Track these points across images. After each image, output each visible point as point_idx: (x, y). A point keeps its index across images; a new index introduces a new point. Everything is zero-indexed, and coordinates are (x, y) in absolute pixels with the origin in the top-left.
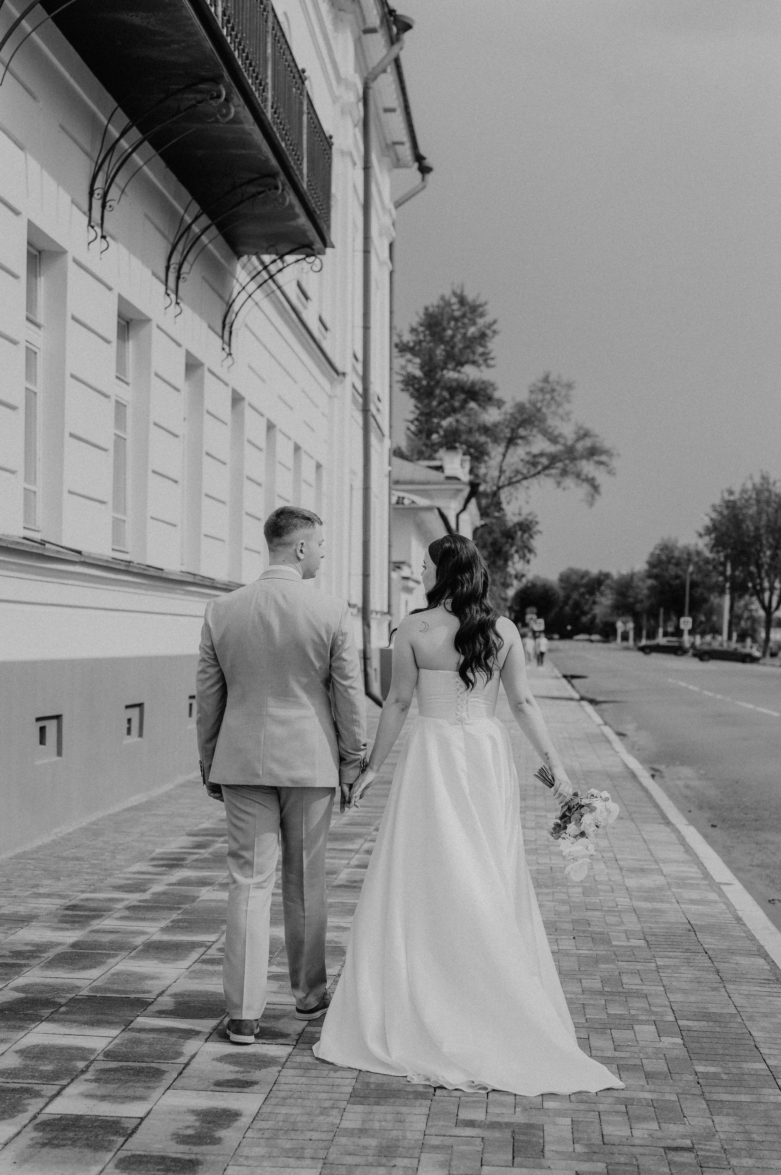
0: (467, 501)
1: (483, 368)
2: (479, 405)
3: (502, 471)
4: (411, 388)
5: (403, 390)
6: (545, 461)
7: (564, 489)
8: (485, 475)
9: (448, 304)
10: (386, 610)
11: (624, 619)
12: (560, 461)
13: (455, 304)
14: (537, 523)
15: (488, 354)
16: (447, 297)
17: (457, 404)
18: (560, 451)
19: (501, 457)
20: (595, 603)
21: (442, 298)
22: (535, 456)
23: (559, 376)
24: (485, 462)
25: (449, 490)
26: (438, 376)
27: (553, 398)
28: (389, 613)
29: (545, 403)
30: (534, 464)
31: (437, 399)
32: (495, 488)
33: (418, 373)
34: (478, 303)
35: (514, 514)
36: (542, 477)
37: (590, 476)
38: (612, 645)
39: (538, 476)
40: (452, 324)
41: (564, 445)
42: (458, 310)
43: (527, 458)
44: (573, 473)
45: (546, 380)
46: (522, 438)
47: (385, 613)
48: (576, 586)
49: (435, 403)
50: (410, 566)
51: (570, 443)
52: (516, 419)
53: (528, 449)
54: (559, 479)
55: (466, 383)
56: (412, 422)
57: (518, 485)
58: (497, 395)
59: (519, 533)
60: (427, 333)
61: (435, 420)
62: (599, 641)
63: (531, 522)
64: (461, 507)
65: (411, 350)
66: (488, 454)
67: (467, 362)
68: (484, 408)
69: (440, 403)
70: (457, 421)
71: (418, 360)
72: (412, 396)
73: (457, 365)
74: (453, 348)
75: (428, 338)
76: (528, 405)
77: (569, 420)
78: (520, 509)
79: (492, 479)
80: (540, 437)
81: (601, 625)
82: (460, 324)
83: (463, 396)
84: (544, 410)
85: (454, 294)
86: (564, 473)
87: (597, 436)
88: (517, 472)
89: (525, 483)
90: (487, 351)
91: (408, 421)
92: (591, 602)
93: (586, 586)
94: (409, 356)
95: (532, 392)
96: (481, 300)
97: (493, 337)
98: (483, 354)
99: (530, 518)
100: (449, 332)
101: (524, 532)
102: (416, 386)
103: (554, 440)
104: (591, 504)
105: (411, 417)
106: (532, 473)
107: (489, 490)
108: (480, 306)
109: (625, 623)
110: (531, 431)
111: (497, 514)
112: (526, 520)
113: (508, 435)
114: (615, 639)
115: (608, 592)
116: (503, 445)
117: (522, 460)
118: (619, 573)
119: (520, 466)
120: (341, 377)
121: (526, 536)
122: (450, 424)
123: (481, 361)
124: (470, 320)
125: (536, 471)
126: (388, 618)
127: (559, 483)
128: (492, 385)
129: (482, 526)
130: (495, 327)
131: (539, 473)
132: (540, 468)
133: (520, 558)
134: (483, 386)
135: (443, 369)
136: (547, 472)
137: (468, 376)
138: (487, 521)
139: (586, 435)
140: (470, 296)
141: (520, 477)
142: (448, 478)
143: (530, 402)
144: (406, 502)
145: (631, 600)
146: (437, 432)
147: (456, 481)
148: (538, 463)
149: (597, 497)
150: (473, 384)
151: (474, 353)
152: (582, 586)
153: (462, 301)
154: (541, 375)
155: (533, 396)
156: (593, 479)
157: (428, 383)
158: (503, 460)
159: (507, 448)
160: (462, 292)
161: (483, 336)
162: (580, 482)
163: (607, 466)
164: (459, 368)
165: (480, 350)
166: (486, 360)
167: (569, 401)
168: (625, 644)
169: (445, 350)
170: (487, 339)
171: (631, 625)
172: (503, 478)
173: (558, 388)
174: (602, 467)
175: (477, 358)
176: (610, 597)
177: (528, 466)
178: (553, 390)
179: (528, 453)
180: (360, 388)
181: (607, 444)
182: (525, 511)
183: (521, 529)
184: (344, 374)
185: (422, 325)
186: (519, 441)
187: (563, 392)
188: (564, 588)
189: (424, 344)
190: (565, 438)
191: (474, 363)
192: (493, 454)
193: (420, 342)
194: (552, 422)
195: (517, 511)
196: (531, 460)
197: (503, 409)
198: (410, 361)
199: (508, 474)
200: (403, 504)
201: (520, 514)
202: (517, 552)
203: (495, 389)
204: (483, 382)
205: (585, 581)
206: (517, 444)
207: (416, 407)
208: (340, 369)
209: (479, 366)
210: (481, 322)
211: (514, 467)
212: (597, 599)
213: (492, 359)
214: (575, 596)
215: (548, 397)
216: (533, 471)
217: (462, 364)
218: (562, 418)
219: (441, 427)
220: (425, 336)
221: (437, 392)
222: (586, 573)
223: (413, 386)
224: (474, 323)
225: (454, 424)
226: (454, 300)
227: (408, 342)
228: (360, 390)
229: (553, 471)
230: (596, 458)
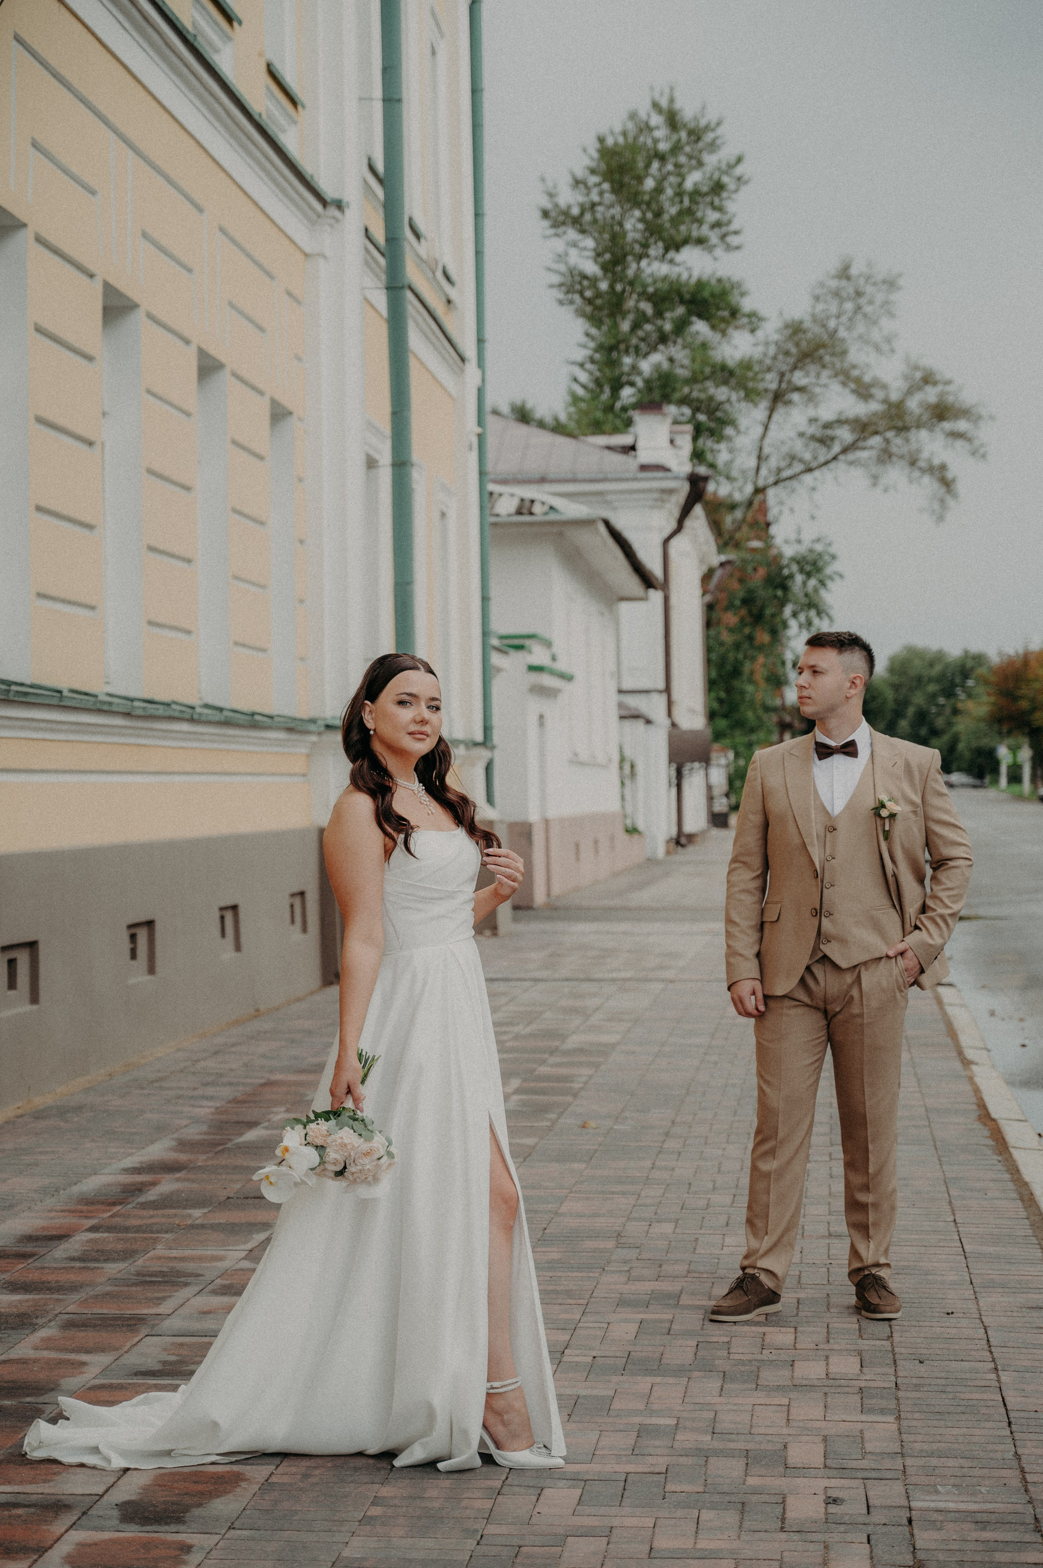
0: (686, 511)
1: (719, 252)
2: (713, 327)
3: (761, 458)
4: (577, 298)
5: (561, 303)
6: (845, 435)
7: (886, 490)
8: (729, 464)
9: (647, 128)
10: (479, 737)
11: (1011, 741)
12: (876, 433)
13: (657, 128)
14: (834, 557)
15: (729, 222)
16: (643, 115)
17: (668, 327)
18: (875, 414)
19: (760, 430)
20: (956, 712)
21: (633, 116)
22: (827, 426)
23: (869, 265)
24: (729, 439)
25: (650, 491)
26: (630, 272)
27: (859, 308)
28: (486, 742)
29: (844, 319)
30: (824, 441)
31: (631, 317)
32: (749, 489)
33: (591, 268)
34: (703, 123)
35: (786, 542)
36: (840, 467)
37: (936, 462)
38: (990, 793)
39: (832, 465)
40: (655, 165)
41: (885, 401)
42: (667, 138)
43: (811, 430)
44: (902, 457)
45: (844, 273)
46: (800, 389)
47: (476, 744)
48: (919, 682)
49: (625, 326)
50: (548, 644)
51: (894, 397)
52: (787, 353)
53: (811, 412)
54: (874, 469)
55: (687, 283)
56: (582, 365)
57: (794, 483)
58: (747, 304)
59: (799, 578)
60: (606, 186)
61: (627, 360)
62: (963, 786)
63: (820, 555)
64: (673, 525)
65: (576, 222)
66: (732, 423)
67: (686, 242)
68: (724, 333)
69: (636, 326)
70: (671, 360)
71: (590, 243)
72: (581, 313)
73: (667, 250)
74: (658, 214)
75: (609, 197)
76: (807, 324)
77: (893, 351)
78: (799, 532)
79: (743, 472)
80: (835, 387)
81: (967, 755)
82: (670, 167)
83: (680, 310)
84: (842, 333)
85: (656, 105)
86: (886, 456)
87: (948, 382)
88: (793, 458)
89: (808, 478)
90: (725, 218)
91: (574, 363)
92: (948, 711)
93: (939, 679)
94: (572, 234)
95: (817, 298)
96: (711, 116)
97: (736, 191)
98: (717, 225)
99: (819, 547)
100: (649, 184)
101: (809, 575)
102: (588, 294)
103: (863, 391)
104: (941, 518)
105: (581, 354)
106: (822, 459)
107: (738, 497)
108: (707, 128)
109: (1014, 750)
110: (818, 376)
111: (756, 544)
112: (811, 551)
113: (774, 386)
114: (996, 781)
115: (981, 690)
116: (764, 404)
117: (801, 435)
118: (1000, 654)
119: (798, 446)
120: (333, 211)
121: (812, 582)
122: (657, 367)
123: (714, 237)
124: (690, 157)
125: (830, 456)
126: (484, 754)
127: (875, 479)
128: (739, 285)
129: (722, 565)
130: (739, 171)
131: (835, 458)
132: (837, 448)
133: (800, 626)
134: (717, 290)
135: (639, 258)
136: (851, 456)
137: (689, 269)
138: (731, 555)
139: (928, 379)
140: (688, 110)
141: (798, 467)
142: (644, 468)
143: (814, 319)
144: (537, 509)
145: (1024, 704)
146: (632, 384)
147: (660, 474)
148: (832, 439)
149: (951, 502)
150: (700, 284)
151: (700, 222)
152: (930, 680)
153: (673, 120)
154: (833, 265)
155: (820, 307)
156: (943, 467)
157: (612, 287)
158: (764, 436)
159: (772, 410)
160: (672, 100)
161: (718, 188)
162: (916, 474)
163: (969, 440)
164: (671, 254)
165: (713, 216)
166: (723, 237)
167: (891, 315)
168: (1016, 788)
169: (642, 220)
170: (724, 195)
171: (1025, 754)
172: (764, 472)
173: (869, 289)
174: (959, 443)
175: (705, 230)
176: (985, 698)
177: (814, 445)
178: (859, 294)
179: (813, 420)
180: (379, 235)
181: (967, 397)
182: (808, 537)
183: (802, 570)
184: (339, 205)
185: (593, 172)
186: (795, 397)
187: (880, 298)
188: (896, 687)
189: (600, 209)
190: (884, 387)
191: (701, 241)
192: (743, 422)
193: (593, 205)
194: (857, 355)
195: (793, 536)
196: (819, 433)
197: (760, 334)
198: (574, 245)
199: (773, 462)
200: (531, 514)
201: (799, 541)
202: (795, 615)
203: (743, 294)
204: (719, 281)
205: (938, 669)
206: (790, 402)
207: (587, 335)
208: (329, 190)
209: (711, 249)
210: (711, 160)
211: (785, 449)
212: (960, 705)
213: (736, 233)
214: (918, 699)
215: (849, 306)
216: (823, 455)
217: (678, 248)
218: (878, 349)
219: (640, 373)
220: (601, 194)
221: (630, 303)
222: (939, 656)
223: (581, 293)
224: (700, 164)
225: (666, 365)
226: (656, 120)
227: (569, 207)
228: (380, 237)
229: (863, 455)
230: (947, 425)
